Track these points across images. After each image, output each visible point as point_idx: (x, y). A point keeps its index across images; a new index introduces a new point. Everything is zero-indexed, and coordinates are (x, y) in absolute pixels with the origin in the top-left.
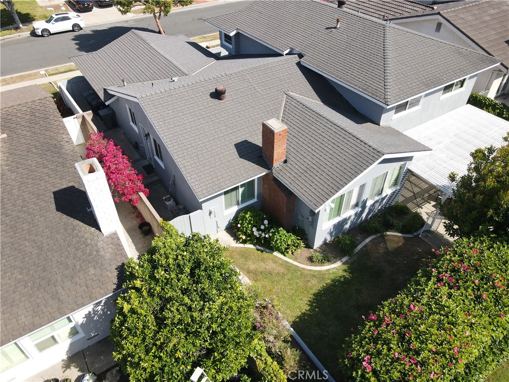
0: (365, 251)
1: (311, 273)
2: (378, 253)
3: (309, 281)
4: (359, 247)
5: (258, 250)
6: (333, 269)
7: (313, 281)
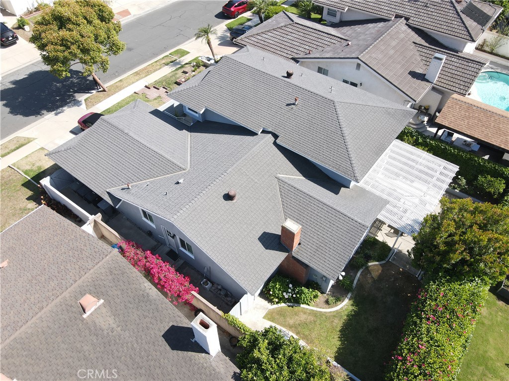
0: (360, 285)
1: (332, 314)
2: (368, 283)
3: (333, 321)
4: (355, 282)
5: (289, 306)
6: (344, 306)
7: (335, 321)
